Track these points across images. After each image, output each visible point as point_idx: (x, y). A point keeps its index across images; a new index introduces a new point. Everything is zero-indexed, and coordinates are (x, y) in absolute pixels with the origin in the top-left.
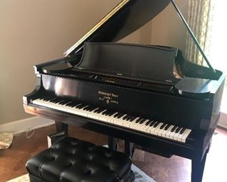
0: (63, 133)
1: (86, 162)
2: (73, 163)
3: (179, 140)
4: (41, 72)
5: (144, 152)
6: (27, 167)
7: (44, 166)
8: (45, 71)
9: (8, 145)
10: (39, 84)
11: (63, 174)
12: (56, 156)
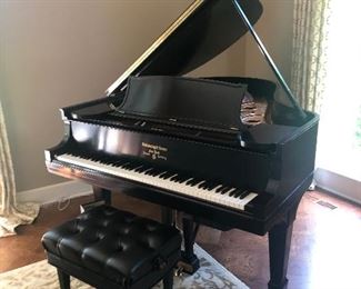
0: (103, 202)
1: (119, 235)
2: (102, 237)
3: (237, 207)
4: (70, 118)
5: (220, 232)
6: (43, 243)
7: (64, 241)
8: (75, 116)
9: (32, 219)
10: (67, 133)
11: (86, 251)
12: (81, 229)
